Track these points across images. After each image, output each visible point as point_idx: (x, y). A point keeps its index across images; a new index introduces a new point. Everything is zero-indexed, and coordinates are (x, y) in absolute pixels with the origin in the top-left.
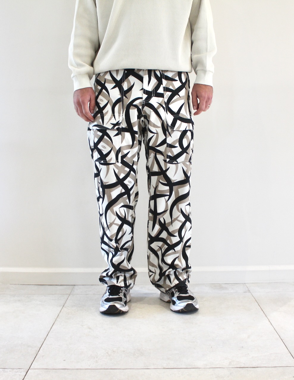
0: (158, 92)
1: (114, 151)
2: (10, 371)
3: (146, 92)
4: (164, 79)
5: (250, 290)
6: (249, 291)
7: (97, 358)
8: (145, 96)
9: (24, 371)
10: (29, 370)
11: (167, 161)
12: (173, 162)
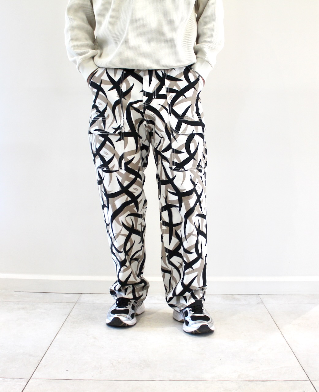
11: (173, 168)
12: (180, 169)
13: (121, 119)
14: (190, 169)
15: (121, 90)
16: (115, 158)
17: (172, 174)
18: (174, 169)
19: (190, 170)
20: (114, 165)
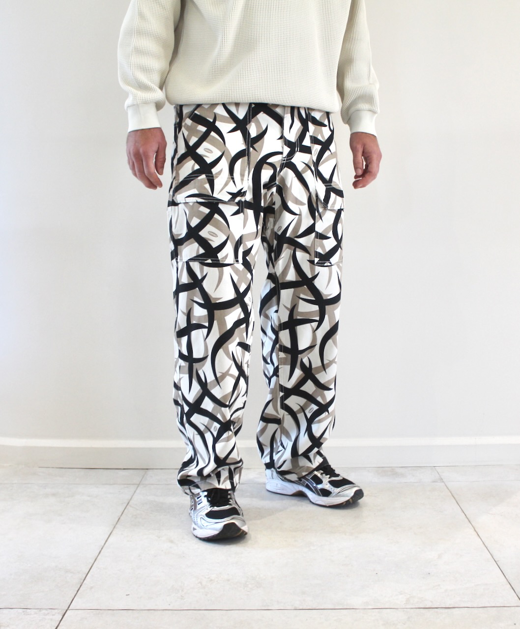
0: (303, 143)
1: (231, 242)
2: (36, 613)
3: (288, 143)
4: (310, 122)
5: (442, 477)
6: (442, 479)
7: (182, 591)
8: (286, 150)
9: (59, 613)
10: (68, 611)
13: (242, 180)
14: (337, 263)
15: (249, 133)
16: (229, 242)
18: (317, 263)
20: (227, 254)
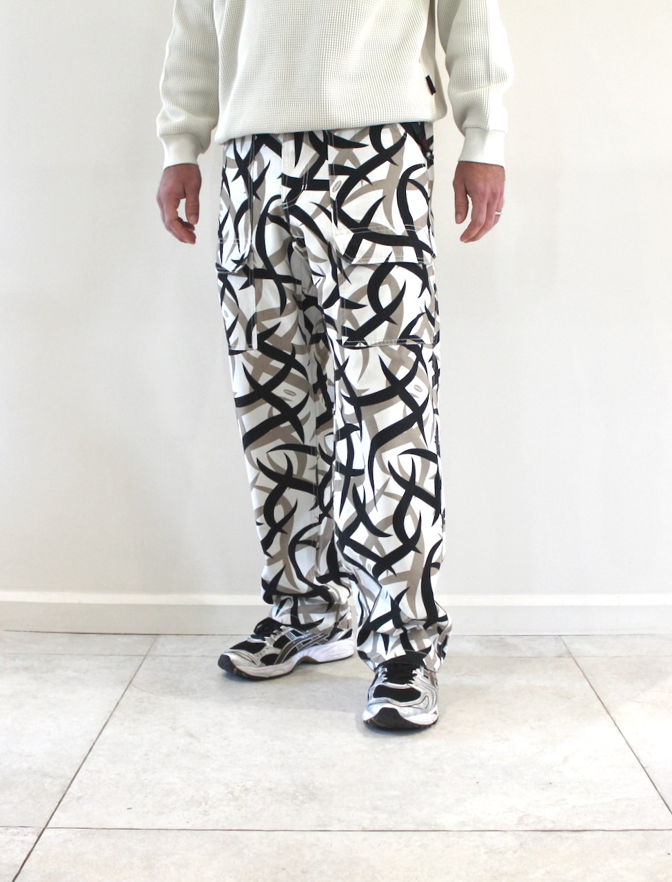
0: (317, 177)
1: (241, 323)
3: (286, 180)
4: (331, 145)
8: (285, 191)
11: (343, 342)
12: (357, 343)
13: (246, 242)
14: (380, 343)
15: (251, 176)
16: (238, 325)
17: (342, 354)
18: (345, 343)
19: (381, 347)
20: (238, 338)
